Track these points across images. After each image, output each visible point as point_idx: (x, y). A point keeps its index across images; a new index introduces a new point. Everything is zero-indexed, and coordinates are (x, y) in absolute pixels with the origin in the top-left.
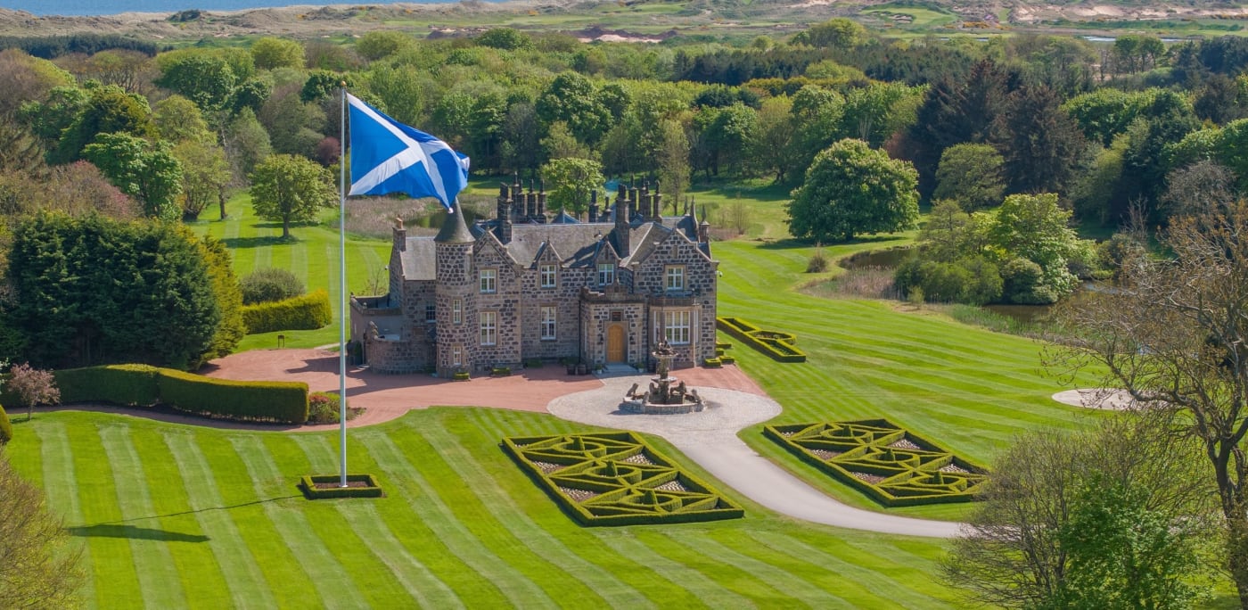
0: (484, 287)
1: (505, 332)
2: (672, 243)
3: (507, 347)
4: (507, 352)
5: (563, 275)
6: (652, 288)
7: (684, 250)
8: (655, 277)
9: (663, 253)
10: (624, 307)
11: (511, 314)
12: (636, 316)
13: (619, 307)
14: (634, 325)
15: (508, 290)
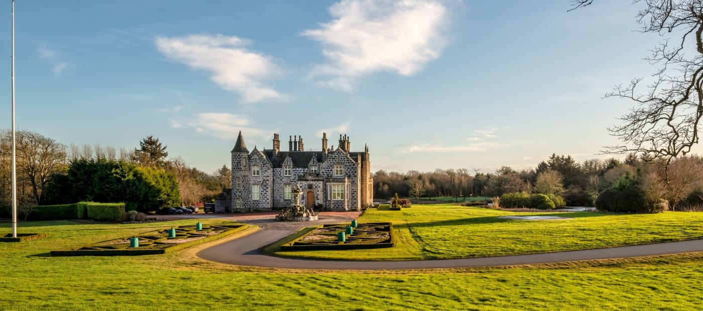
0: (254, 174)
1: (263, 194)
2: (337, 154)
3: (264, 201)
4: (264, 203)
5: (294, 171)
6: (328, 175)
7: (343, 158)
8: (329, 170)
9: (333, 158)
10: (314, 183)
11: (266, 186)
12: (319, 187)
13: (311, 183)
14: (318, 191)
15: (264, 175)
